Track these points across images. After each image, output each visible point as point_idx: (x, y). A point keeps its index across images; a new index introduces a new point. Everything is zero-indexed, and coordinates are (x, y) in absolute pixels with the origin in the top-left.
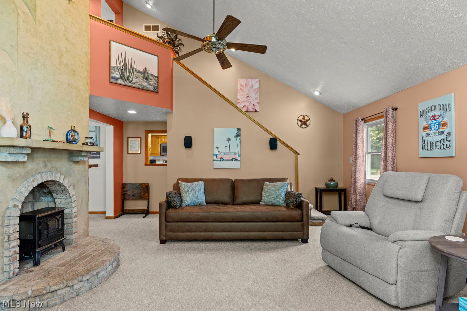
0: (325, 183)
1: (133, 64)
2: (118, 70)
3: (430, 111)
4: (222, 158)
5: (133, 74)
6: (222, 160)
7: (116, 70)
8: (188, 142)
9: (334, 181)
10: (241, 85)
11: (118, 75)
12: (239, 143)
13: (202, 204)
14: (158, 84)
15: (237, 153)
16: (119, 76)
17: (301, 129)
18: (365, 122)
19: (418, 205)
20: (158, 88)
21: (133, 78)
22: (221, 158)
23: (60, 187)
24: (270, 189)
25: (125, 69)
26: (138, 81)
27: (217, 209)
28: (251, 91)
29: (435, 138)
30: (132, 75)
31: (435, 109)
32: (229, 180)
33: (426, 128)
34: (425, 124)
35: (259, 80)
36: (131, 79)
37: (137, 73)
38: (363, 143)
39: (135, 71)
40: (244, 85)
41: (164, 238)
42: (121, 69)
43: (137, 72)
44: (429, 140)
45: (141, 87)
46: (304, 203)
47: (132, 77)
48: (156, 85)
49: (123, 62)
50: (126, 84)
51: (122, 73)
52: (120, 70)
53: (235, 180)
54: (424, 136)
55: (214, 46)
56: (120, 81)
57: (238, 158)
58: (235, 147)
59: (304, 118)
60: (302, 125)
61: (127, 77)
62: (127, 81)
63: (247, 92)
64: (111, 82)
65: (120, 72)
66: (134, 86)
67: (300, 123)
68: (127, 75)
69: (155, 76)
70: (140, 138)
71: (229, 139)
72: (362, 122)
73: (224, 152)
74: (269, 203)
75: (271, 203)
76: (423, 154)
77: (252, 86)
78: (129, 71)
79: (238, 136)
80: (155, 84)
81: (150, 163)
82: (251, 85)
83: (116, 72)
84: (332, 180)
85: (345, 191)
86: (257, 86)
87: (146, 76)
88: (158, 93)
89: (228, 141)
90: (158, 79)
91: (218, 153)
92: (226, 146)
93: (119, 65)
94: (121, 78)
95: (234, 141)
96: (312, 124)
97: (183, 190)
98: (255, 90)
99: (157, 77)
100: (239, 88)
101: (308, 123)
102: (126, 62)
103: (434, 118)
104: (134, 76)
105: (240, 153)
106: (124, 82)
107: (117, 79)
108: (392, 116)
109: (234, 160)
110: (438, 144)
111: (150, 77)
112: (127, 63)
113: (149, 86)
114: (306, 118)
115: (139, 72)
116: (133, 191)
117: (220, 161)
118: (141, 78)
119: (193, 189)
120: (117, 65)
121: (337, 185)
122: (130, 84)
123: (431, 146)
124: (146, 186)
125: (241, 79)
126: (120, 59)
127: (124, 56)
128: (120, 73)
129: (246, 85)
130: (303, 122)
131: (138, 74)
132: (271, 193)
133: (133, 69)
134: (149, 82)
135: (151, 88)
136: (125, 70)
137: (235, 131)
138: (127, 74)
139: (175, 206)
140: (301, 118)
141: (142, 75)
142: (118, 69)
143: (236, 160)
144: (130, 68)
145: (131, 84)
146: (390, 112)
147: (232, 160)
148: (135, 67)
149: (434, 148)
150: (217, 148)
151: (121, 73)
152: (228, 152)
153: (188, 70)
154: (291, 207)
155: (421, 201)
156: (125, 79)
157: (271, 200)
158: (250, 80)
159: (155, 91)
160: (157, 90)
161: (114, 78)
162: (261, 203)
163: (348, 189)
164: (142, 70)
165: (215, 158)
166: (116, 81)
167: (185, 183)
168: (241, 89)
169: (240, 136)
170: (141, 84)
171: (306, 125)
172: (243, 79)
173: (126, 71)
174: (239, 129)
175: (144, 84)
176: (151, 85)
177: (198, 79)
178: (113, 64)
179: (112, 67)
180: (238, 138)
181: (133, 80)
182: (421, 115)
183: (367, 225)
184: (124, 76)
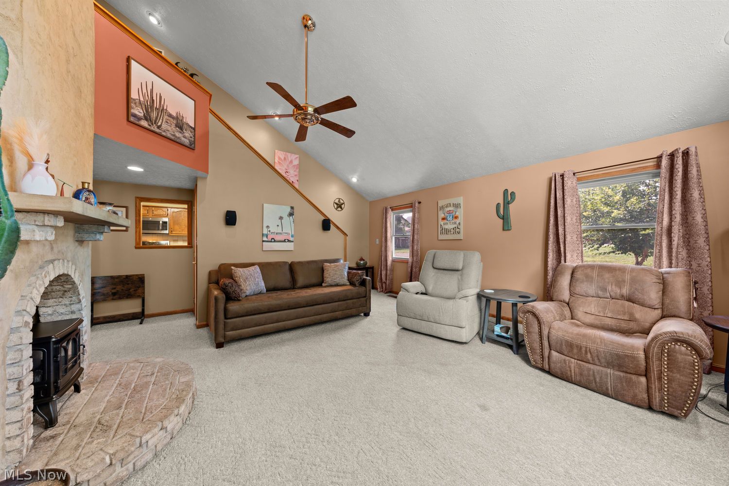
0: (355, 262)
1: (162, 103)
2: (141, 105)
3: (447, 207)
4: (274, 239)
5: (162, 116)
6: (273, 240)
7: (138, 104)
8: (231, 219)
9: (364, 260)
10: (279, 158)
11: (141, 113)
12: (292, 223)
13: (263, 292)
14: (194, 139)
15: (291, 234)
16: (142, 115)
17: (337, 211)
18: (392, 210)
19: (459, 272)
20: (194, 144)
21: (162, 123)
22: (272, 239)
23: (62, 286)
24: (332, 270)
25: (152, 106)
26: (169, 129)
27: (288, 295)
28: (290, 166)
29: (450, 226)
30: (161, 118)
31: (450, 206)
32: (285, 263)
33: (443, 219)
34: (443, 216)
35: (298, 156)
36: (159, 124)
37: (167, 117)
38: (391, 227)
39: (166, 113)
40: (283, 159)
41: (221, 340)
42: (145, 105)
43: (167, 115)
44: (446, 228)
45: (173, 138)
46: (367, 281)
47: (161, 121)
48: (193, 139)
49: (148, 95)
50: (152, 128)
51: (147, 111)
52: (144, 107)
53: (292, 262)
54: (442, 224)
55: (309, 117)
56: (144, 123)
57: (291, 239)
58: (289, 227)
59: (339, 201)
60: (337, 208)
61: (154, 119)
62: (155, 125)
63: (285, 167)
64: (130, 122)
65: (144, 109)
66: (164, 134)
67: (336, 206)
68: (154, 117)
69: (191, 127)
70: (126, 207)
71: (281, 218)
72: (390, 210)
73: (276, 232)
74: (333, 284)
75: (335, 283)
76: (441, 237)
77: (291, 162)
78: (157, 111)
79: (291, 214)
80: (191, 137)
81: (143, 245)
82: (290, 160)
83: (138, 108)
84: (362, 259)
85: (372, 268)
86: (296, 162)
87: (180, 125)
88: (194, 150)
89: (280, 220)
90: (195, 131)
91: (268, 232)
92: (278, 226)
93: (142, 99)
94: (146, 119)
95: (287, 220)
96: (346, 207)
97: (240, 278)
98: (294, 166)
99: (194, 129)
100: (276, 161)
101: (343, 206)
102: (153, 97)
103: (449, 212)
104: (164, 121)
105: (293, 233)
106: (150, 126)
107: (139, 119)
108: (418, 208)
109: (286, 241)
110: (452, 230)
111: (185, 126)
112: (155, 98)
113: (183, 139)
114: (342, 202)
115: (170, 116)
116: (115, 287)
117: (271, 242)
118: (174, 125)
119: (251, 275)
120: (139, 97)
121: (366, 263)
122: (157, 130)
123: (447, 231)
124: (139, 278)
125: (279, 151)
126: (144, 90)
127: (149, 88)
128: (143, 111)
129: (285, 158)
130: (339, 205)
131: (170, 118)
132: (336, 274)
133: (162, 110)
134: (184, 133)
135: (186, 142)
136: (151, 108)
137: (289, 210)
138: (154, 115)
139: (237, 298)
140: (337, 201)
141: (175, 122)
142: (140, 102)
143: (289, 241)
144: (158, 107)
145: (160, 131)
146: (417, 204)
147: (284, 241)
148: (165, 108)
149: (449, 233)
150: (268, 227)
151: (145, 111)
152: (281, 231)
153: (229, 128)
154: (357, 285)
155: (462, 270)
156: (151, 121)
157: (335, 280)
158: (289, 154)
159: (191, 147)
160: (193, 145)
161: (135, 116)
162: (323, 284)
163: (376, 266)
164: (174, 114)
165: (265, 239)
166: (138, 121)
167: (241, 269)
168: (279, 162)
169: (293, 215)
170: (173, 133)
171: (341, 208)
172: (282, 152)
173: (153, 110)
174: (292, 208)
175: (178, 135)
176: (186, 138)
177: (243, 142)
178: (134, 95)
179: (132, 98)
180: (291, 217)
181: (163, 125)
182: (440, 209)
183: (424, 291)
184: (150, 116)
